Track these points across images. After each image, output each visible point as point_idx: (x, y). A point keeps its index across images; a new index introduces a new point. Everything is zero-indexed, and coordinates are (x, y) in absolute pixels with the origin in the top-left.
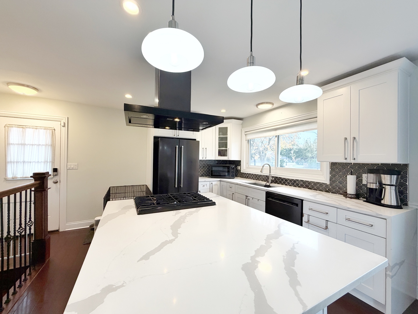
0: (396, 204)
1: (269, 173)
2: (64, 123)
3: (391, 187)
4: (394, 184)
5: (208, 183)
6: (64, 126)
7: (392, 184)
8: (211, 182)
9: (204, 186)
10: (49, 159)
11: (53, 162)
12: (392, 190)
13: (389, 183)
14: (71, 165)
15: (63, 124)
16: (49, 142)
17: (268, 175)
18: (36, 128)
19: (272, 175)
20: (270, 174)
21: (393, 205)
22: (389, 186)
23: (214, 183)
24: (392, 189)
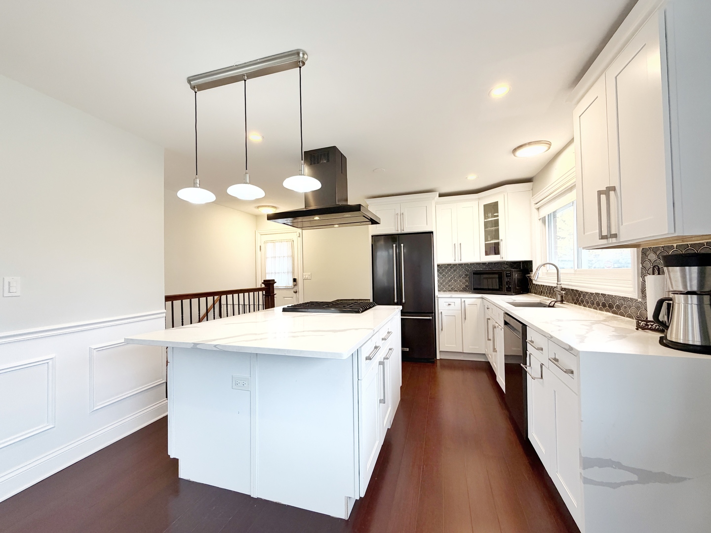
0: (702, 342)
1: (556, 282)
2: (300, 234)
3: (687, 298)
4: (695, 289)
5: (458, 301)
6: (299, 237)
7: (689, 289)
8: (463, 300)
9: (449, 305)
10: (291, 270)
11: (293, 273)
12: (689, 306)
13: (681, 288)
14: (307, 275)
15: (298, 235)
16: (290, 254)
17: (555, 285)
18: (281, 241)
19: (564, 286)
20: (557, 284)
21: (691, 343)
22: (682, 295)
23: (468, 301)
24: (690, 302)
